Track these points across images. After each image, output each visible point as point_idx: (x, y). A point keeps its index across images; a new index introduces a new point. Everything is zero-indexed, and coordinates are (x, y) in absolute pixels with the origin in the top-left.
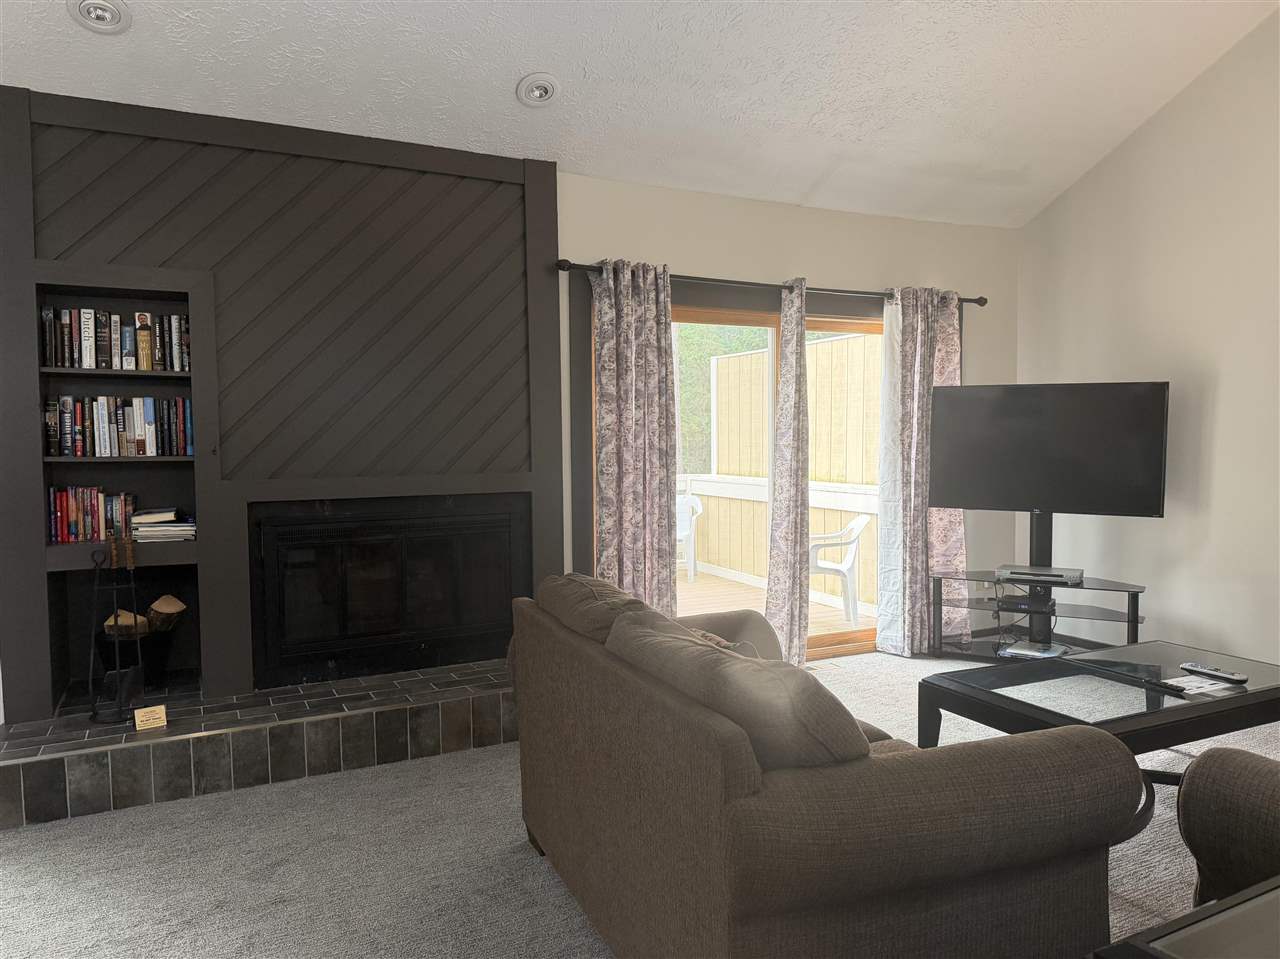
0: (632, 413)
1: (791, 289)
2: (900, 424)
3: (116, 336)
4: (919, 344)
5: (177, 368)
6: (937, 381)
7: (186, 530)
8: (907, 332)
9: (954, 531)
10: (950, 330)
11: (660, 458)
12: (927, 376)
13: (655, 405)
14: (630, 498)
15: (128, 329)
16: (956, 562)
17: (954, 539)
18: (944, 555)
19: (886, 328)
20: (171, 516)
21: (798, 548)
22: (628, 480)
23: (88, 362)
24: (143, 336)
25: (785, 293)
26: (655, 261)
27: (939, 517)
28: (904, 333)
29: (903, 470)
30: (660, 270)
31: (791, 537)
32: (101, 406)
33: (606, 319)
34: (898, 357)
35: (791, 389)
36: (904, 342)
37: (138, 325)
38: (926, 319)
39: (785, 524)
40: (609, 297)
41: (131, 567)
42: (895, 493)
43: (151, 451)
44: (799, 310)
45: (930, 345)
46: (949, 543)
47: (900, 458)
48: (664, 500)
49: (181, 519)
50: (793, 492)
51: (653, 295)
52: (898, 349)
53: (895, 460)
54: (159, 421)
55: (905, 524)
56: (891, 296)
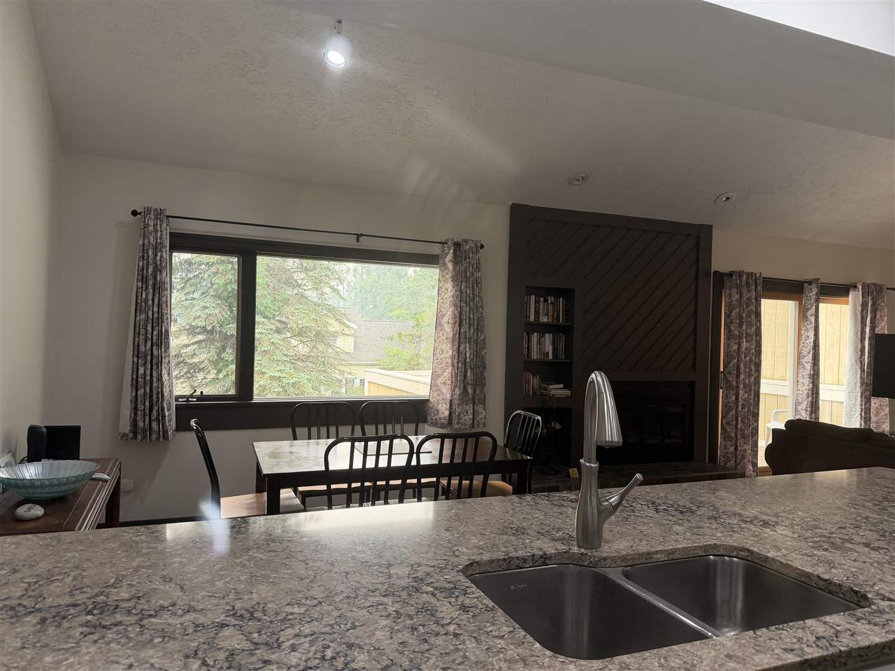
0: (744, 345)
1: (810, 283)
2: (859, 353)
3: (541, 307)
4: (869, 311)
5: (561, 321)
6: (878, 331)
7: (567, 392)
8: (864, 305)
9: (883, 410)
10: (883, 304)
11: (755, 367)
12: (873, 329)
13: (754, 340)
14: (741, 386)
15: (546, 304)
16: (884, 426)
17: (882, 414)
18: (876, 422)
19: (850, 302)
20: (562, 386)
21: (813, 415)
22: (742, 377)
23: (532, 319)
24: (550, 306)
25: (806, 285)
26: (756, 270)
27: (875, 402)
28: (862, 305)
29: (861, 377)
30: (758, 275)
31: (809, 409)
32: (535, 337)
33: (734, 298)
34: (859, 319)
35: (811, 334)
36: (862, 310)
37: (549, 302)
38: (872, 299)
39: (805, 403)
40: (737, 288)
41: (554, 407)
42: (855, 389)
43: (550, 357)
44: (817, 294)
45: (874, 312)
46: (880, 416)
47: (860, 371)
48: (756, 388)
49: (565, 388)
50: (811, 385)
51: (754, 287)
52: (859, 314)
53: (857, 372)
54: (553, 344)
55: (862, 405)
56: (855, 287)
